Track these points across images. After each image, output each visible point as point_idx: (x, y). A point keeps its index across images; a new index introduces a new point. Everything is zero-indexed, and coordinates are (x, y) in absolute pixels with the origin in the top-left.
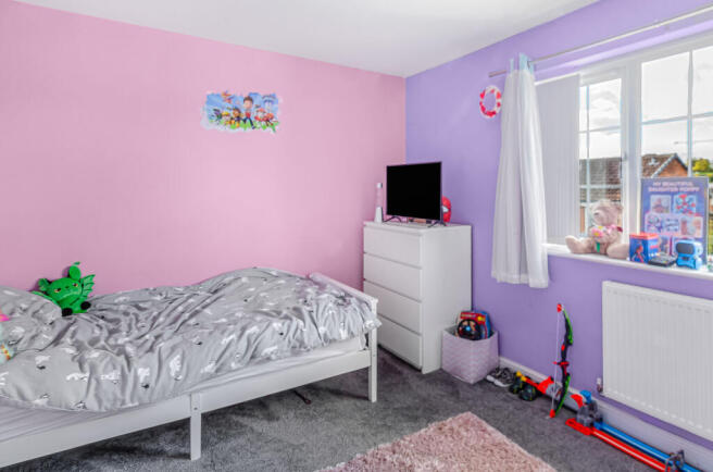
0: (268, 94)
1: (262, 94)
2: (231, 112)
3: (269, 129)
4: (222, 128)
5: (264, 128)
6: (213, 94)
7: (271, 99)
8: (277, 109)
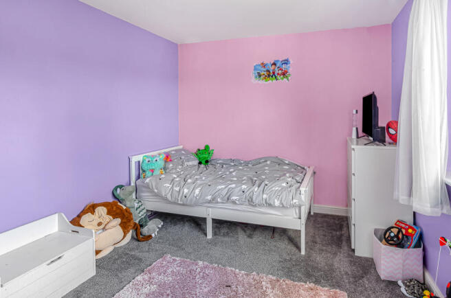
0: (284, 59)
1: (281, 60)
2: (265, 73)
3: (285, 79)
4: (261, 82)
5: (282, 79)
6: (257, 65)
7: (286, 62)
8: (289, 67)
